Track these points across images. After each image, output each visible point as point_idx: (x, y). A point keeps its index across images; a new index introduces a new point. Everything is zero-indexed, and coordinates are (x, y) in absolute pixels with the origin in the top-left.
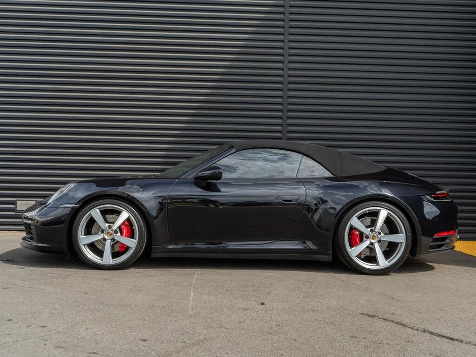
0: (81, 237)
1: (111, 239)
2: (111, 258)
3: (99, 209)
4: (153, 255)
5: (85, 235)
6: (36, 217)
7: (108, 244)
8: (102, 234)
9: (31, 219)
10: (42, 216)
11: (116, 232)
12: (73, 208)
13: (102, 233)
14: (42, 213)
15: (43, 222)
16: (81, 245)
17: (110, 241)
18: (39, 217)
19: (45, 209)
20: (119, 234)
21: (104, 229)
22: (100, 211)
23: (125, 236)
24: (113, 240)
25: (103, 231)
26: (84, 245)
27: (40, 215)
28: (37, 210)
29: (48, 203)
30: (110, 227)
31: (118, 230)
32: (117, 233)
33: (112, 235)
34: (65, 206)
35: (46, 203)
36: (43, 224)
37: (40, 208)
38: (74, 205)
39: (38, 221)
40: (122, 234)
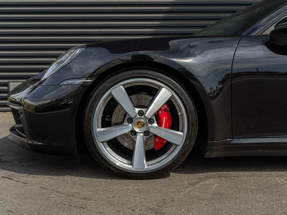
0: (98, 130)
1: (144, 133)
2: (145, 161)
3: (123, 85)
4: (208, 155)
5: (102, 127)
6: (26, 101)
7: (139, 139)
8: (130, 125)
9: (19, 104)
10: (34, 98)
11: (151, 121)
12: (83, 85)
13: (129, 123)
14: (34, 94)
15: (36, 107)
16: (98, 143)
17: (142, 134)
18: (30, 100)
19: (39, 87)
20: (155, 125)
21: (132, 116)
22: (126, 89)
23: (165, 127)
24: (146, 133)
25: (130, 120)
26: (102, 142)
27: (31, 97)
28: (28, 90)
29: (43, 79)
30: (141, 113)
31: (154, 118)
32: (153, 123)
33: (145, 126)
34: (70, 82)
35: (39, 80)
36: (38, 109)
37: (31, 87)
38: (84, 80)
39: (29, 106)
40: (160, 124)
